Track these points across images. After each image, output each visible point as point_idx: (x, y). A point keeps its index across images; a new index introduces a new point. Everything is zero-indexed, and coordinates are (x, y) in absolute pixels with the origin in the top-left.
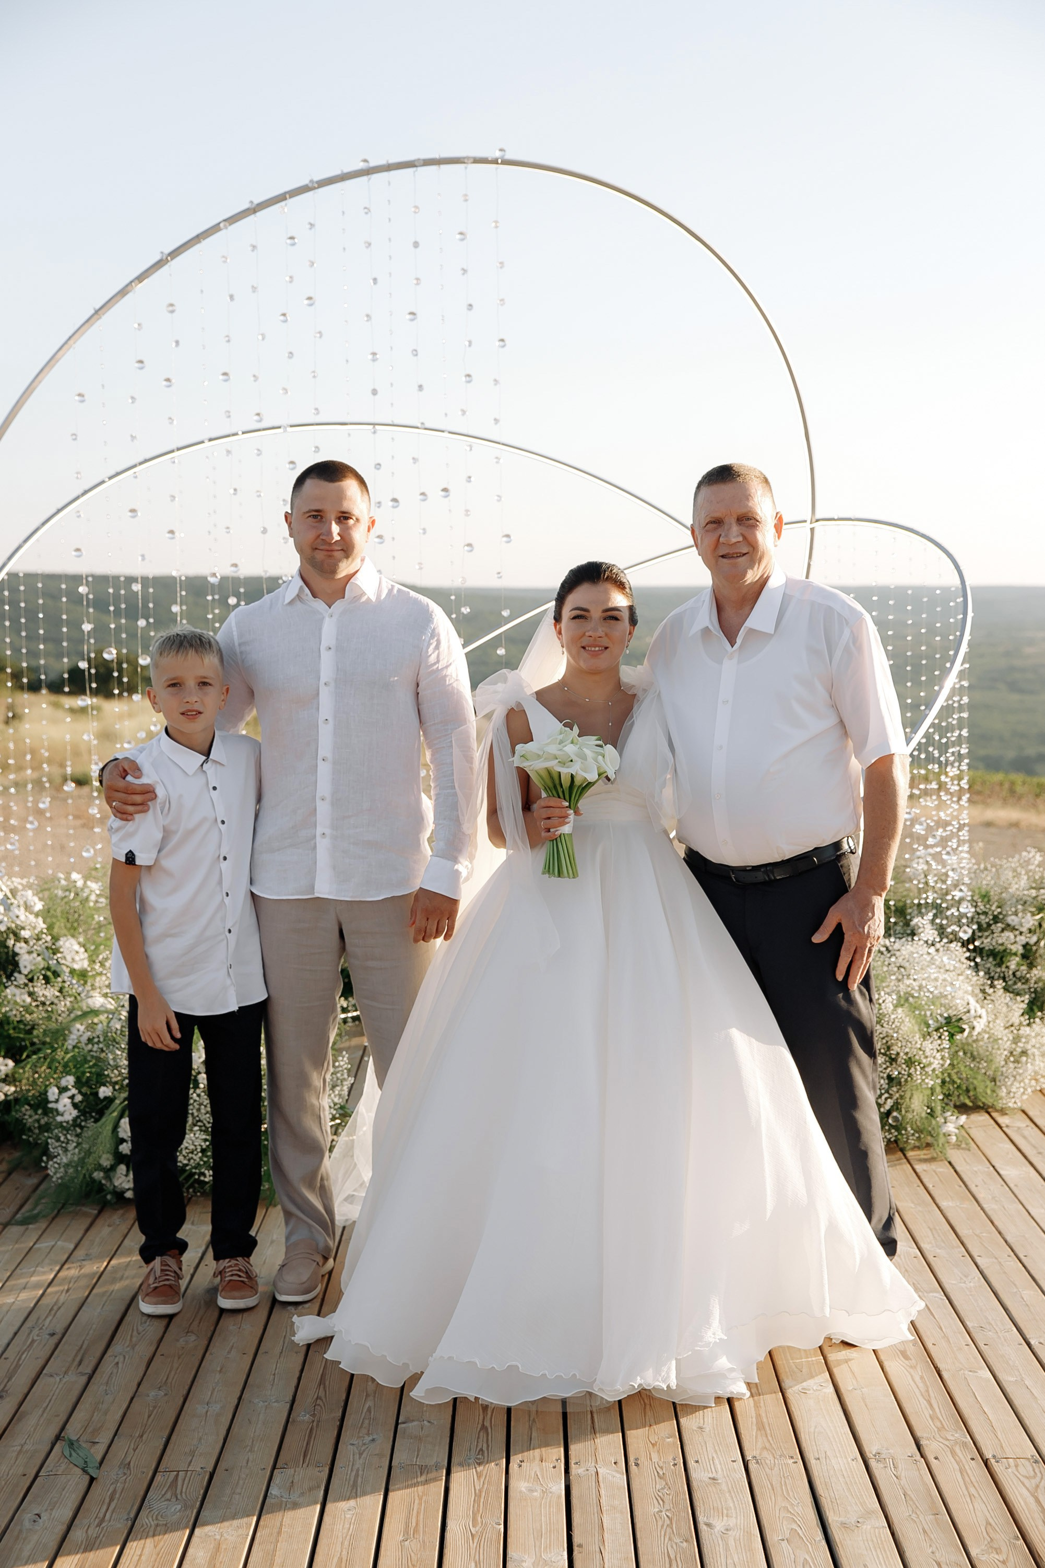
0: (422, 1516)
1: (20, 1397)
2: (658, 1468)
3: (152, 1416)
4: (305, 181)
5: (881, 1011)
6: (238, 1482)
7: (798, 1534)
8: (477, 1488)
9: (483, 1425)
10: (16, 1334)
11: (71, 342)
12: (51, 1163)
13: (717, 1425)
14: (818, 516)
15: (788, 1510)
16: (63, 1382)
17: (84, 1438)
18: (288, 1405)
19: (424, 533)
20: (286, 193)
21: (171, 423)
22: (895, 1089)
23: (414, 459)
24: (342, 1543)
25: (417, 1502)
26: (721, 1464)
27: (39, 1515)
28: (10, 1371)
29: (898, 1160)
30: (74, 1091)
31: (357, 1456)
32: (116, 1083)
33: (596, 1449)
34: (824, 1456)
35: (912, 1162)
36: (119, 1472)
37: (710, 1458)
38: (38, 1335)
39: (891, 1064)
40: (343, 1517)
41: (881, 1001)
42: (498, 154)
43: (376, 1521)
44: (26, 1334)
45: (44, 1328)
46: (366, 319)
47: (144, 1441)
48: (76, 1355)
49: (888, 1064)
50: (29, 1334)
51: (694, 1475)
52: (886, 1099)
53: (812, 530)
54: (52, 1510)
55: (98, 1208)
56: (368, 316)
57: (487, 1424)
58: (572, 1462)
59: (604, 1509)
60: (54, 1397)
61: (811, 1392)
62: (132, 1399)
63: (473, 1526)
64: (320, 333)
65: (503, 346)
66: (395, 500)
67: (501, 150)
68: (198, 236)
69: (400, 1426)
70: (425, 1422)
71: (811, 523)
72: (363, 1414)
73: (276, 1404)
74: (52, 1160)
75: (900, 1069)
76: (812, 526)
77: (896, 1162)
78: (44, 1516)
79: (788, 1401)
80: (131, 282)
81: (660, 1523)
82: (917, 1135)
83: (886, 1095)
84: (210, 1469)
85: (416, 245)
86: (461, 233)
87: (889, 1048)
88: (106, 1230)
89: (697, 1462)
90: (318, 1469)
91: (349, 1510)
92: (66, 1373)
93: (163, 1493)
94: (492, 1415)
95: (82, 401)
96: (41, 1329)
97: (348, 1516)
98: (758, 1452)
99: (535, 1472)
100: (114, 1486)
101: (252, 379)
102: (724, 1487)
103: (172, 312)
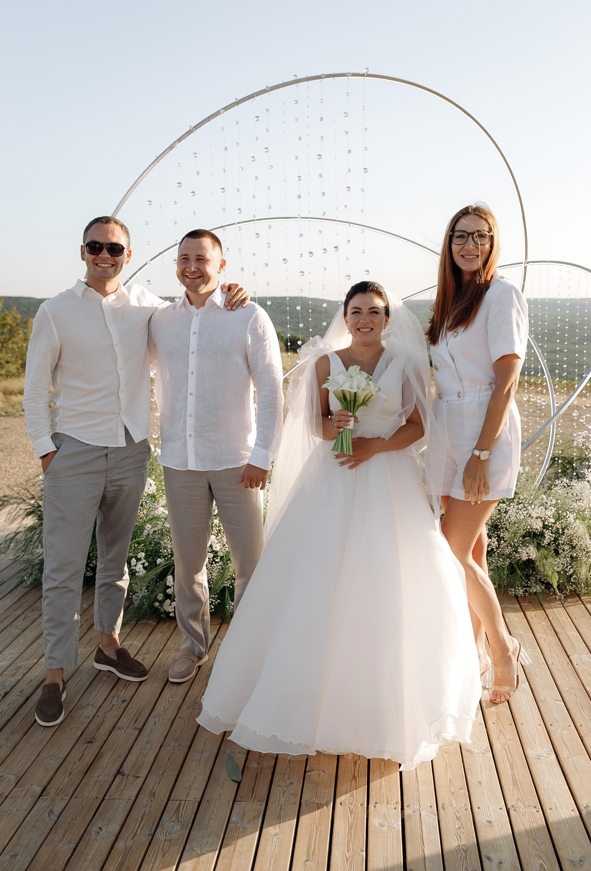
0: (317, 843)
1: (102, 743)
2: (456, 812)
3: (170, 760)
4: (264, 87)
5: (567, 522)
6: (214, 810)
7: (544, 868)
8: (350, 822)
9: (354, 775)
10: (105, 699)
11: (144, 174)
12: (134, 596)
13: (489, 781)
14: (528, 260)
15: (536, 848)
16: (126, 734)
17: (132, 774)
18: (245, 756)
19: (325, 270)
20: (254, 93)
21: (195, 215)
22: (575, 563)
23: (320, 231)
24: (270, 861)
25: (315, 831)
26: (493, 810)
27: (100, 828)
28: (99, 724)
29: (577, 602)
30: (144, 561)
31: (282, 794)
32: (166, 556)
33: (419, 796)
34: (555, 807)
35: (584, 602)
36: (149, 799)
37: (487, 805)
38: (116, 702)
39: (572, 550)
40: (271, 840)
41: (567, 517)
42: (365, 71)
43: (290, 844)
44: (110, 700)
45: (120, 697)
46: (295, 158)
47: (164, 777)
48: (134, 716)
49: (571, 549)
50: (112, 701)
51: (477, 818)
52: (570, 568)
53: (525, 267)
54: (108, 825)
55: (156, 621)
56: (296, 157)
57: (356, 774)
58: (405, 805)
59: (425, 842)
60: (120, 744)
61: (543, 758)
62: (161, 746)
63: (347, 852)
64: (272, 166)
65: (366, 172)
66: (311, 253)
67: (366, 69)
68: (209, 117)
69: (307, 774)
70: (321, 771)
71: (525, 264)
72: (287, 764)
73: (238, 755)
74: (135, 595)
75: (577, 552)
76: (525, 265)
77: (576, 603)
78: (103, 830)
79: (529, 764)
80: (175, 142)
81: (459, 855)
82: (586, 588)
83: (570, 567)
84: (199, 800)
85: (322, 119)
86: (345, 113)
87: (571, 541)
88: (159, 635)
89: (479, 808)
90: (259, 803)
91: (275, 835)
92: (128, 727)
93: (171, 816)
94: (359, 767)
95: (151, 205)
96: (118, 697)
97: (275, 840)
98: (515, 803)
99: (384, 811)
100: (145, 809)
101: (237, 191)
102: (496, 828)
103: (196, 157)
